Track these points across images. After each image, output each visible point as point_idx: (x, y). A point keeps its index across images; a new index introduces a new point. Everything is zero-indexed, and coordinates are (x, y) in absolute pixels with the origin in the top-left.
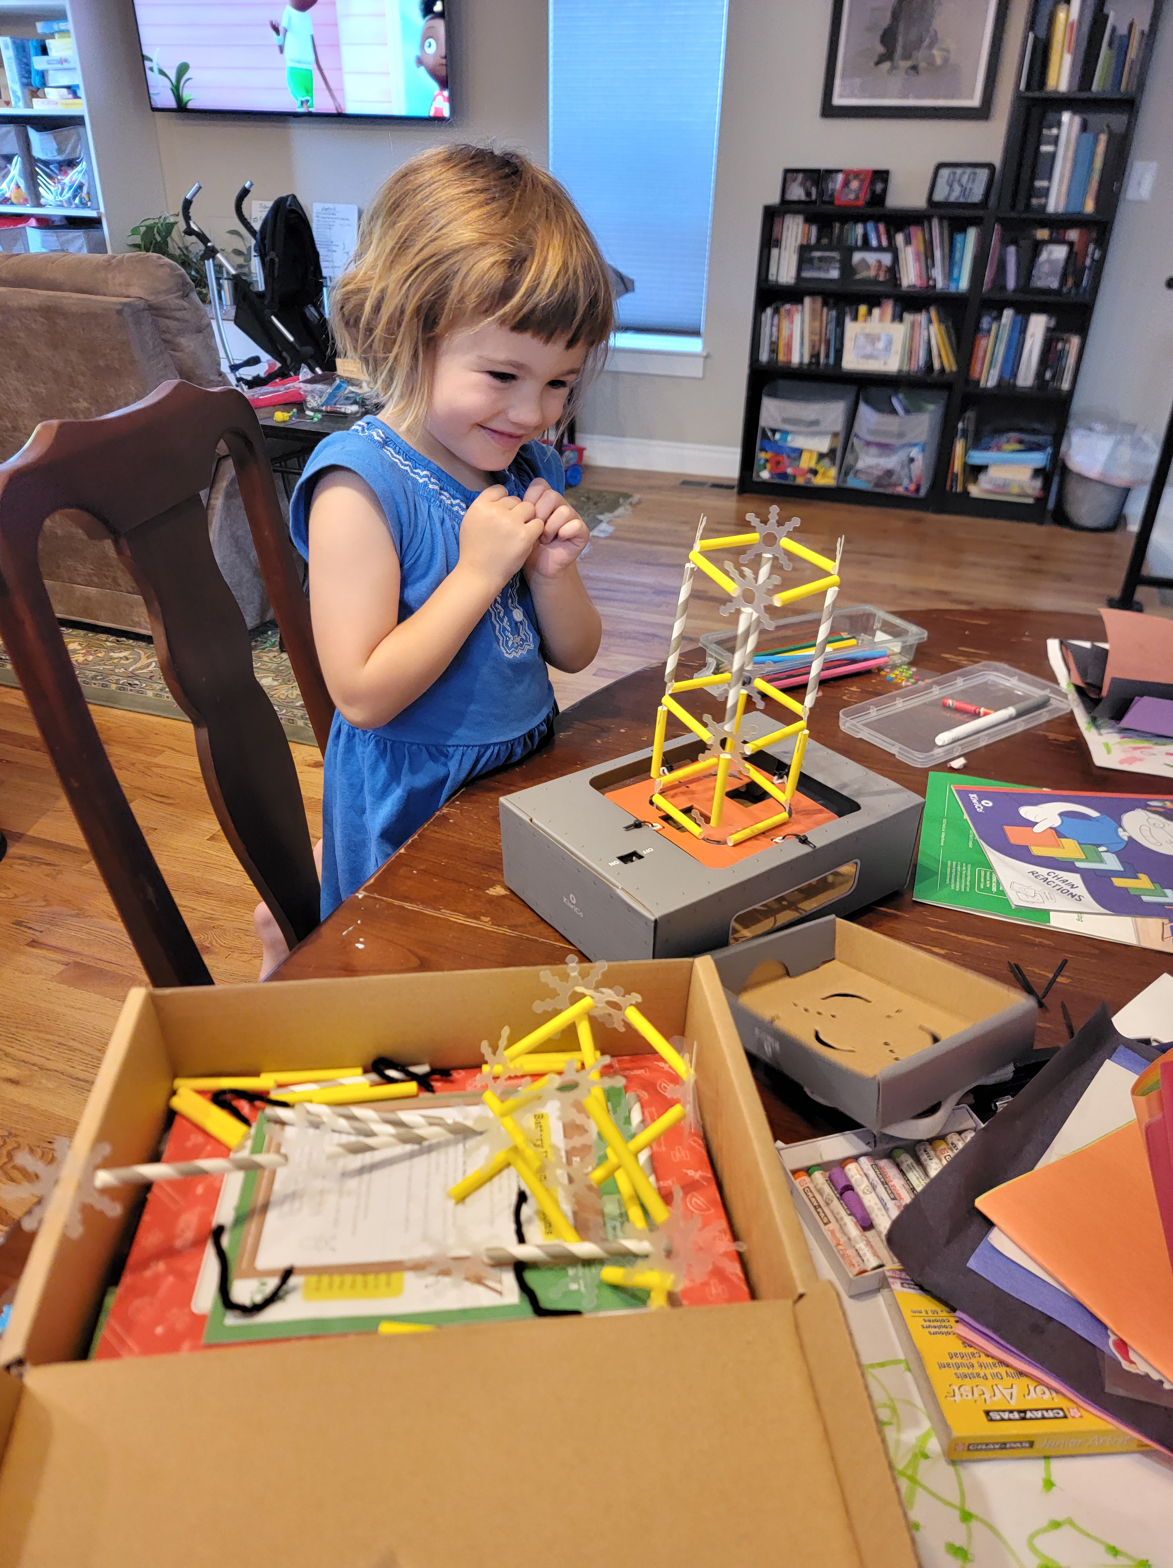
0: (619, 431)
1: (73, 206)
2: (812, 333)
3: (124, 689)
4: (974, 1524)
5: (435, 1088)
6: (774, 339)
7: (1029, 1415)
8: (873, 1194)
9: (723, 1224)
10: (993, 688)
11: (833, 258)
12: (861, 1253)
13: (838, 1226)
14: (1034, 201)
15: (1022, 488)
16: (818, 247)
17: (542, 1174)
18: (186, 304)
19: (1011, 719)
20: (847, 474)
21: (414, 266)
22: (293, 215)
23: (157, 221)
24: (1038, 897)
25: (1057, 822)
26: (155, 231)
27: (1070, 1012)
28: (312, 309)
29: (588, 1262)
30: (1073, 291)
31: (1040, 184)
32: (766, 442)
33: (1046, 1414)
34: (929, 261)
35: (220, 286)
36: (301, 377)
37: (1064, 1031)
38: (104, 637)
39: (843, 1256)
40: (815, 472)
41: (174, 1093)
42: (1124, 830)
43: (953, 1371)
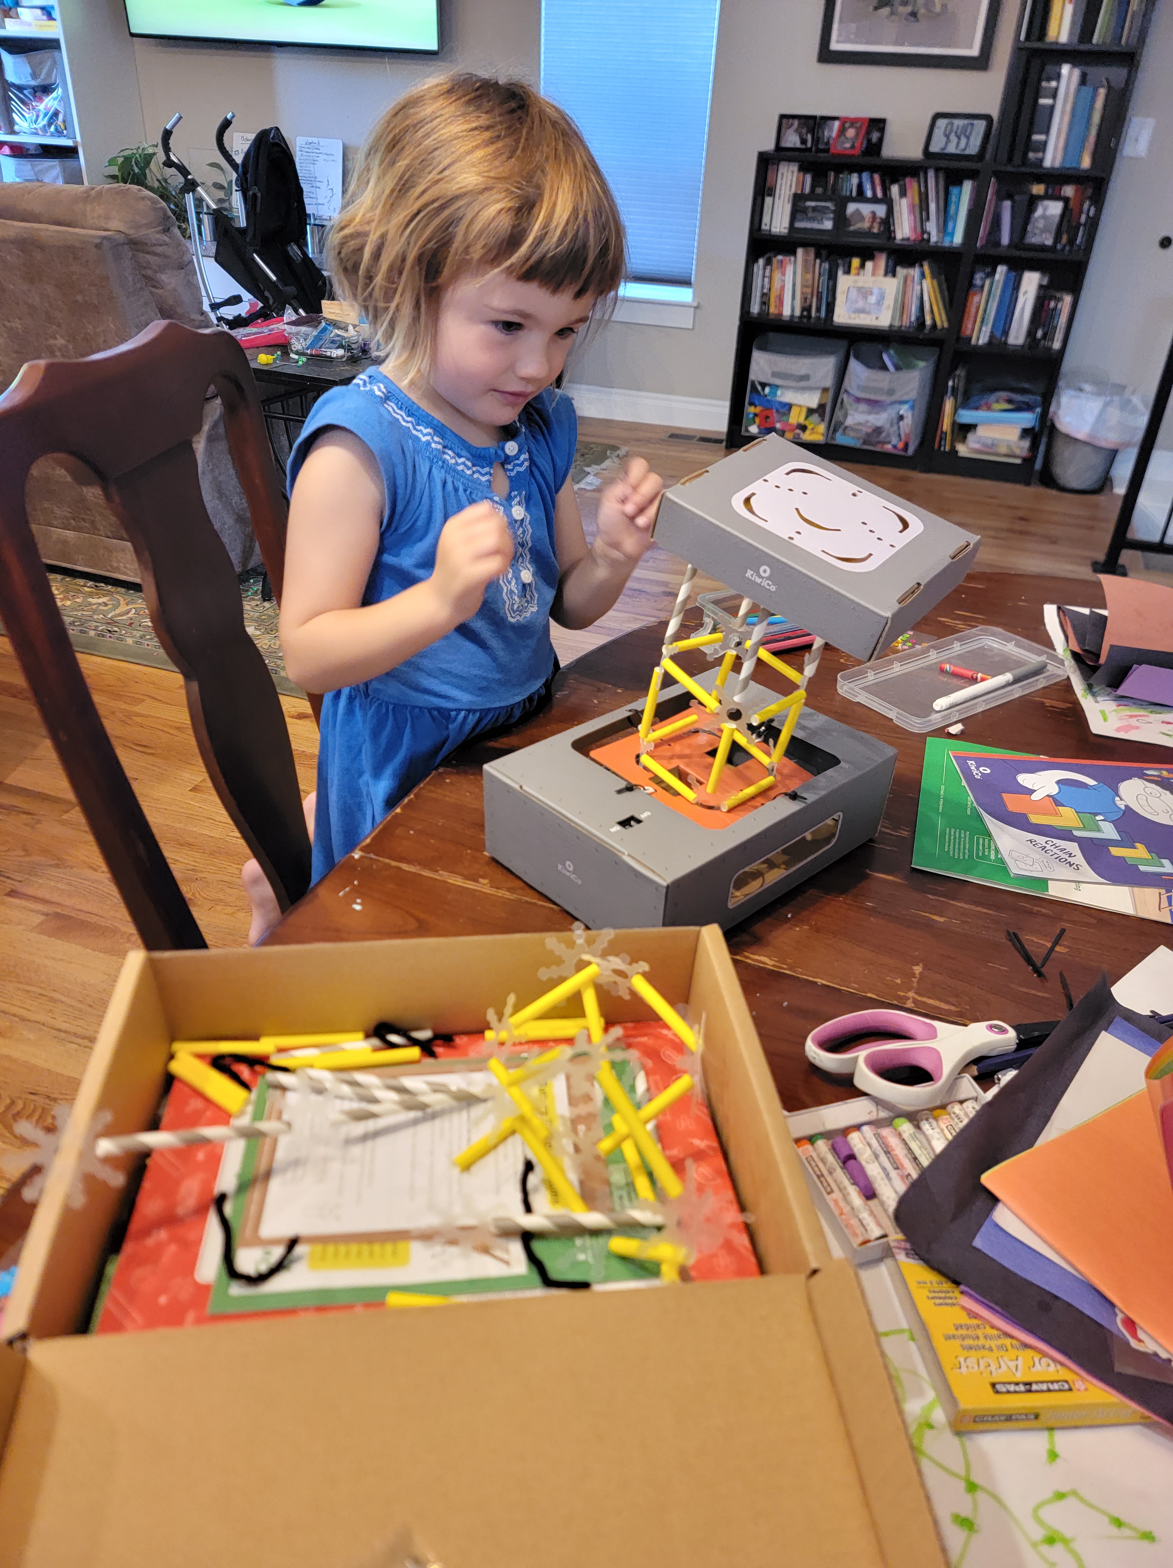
0: (606, 382)
1: (49, 134)
2: (804, 286)
3: (103, 636)
4: (980, 1496)
5: (437, 1054)
6: (765, 291)
7: (1034, 1387)
8: (876, 1164)
9: (730, 1194)
10: (990, 653)
11: (828, 208)
12: (865, 1222)
13: (841, 1195)
14: (1031, 155)
15: (1009, 447)
16: (812, 196)
17: (548, 1143)
18: (166, 238)
19: (1009, 684)
20: (835, 431)
21: (415, 211)
22: (275, 149)
23: (135, 151)
24: (1037, 865)
25: (1054, 790)
26: (133, 163)
27: (1068, 982)
28: (295, 247)
29: (595, 1232)
30: (1067, 248)
31: (1038, 137)
32: (755, 396)
33: (1051, 1387)
34: (924, 214)
35: (200, 221)
36: (286, 318)
37: (1063, 1001)
38: (81, 582)
39: (846, 1226)
40: (804, 428)
41: (172, 1057)
42: (1121, 800)
43: (957, 1343)
